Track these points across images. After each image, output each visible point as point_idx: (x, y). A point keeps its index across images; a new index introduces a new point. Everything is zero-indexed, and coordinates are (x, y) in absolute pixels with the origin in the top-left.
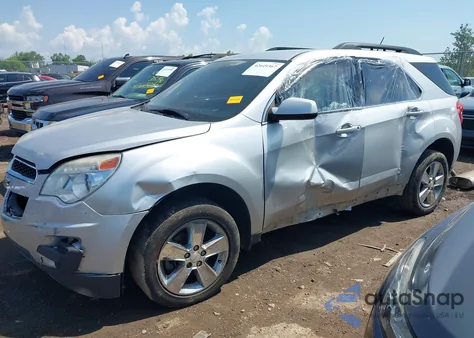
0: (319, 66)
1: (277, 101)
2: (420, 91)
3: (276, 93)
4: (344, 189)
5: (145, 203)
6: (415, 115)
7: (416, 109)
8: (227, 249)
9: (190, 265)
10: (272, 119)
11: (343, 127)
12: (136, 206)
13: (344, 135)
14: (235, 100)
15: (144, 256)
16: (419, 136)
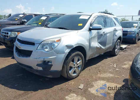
0: (98, 17)
1: (91, 25)
2: (116, 25)
3: (91, 23)
4: (103, 49)
5: (67, 51)
6: (115, 30)
7: (115, 29)
8: (82, 64)
9: (74, 68)
10: (90, 30)
11: (103, 33)
12: (66, 52)
13: (103, 35)
14: (81, 25)
15: (66, 65)
16: (116, 36)
